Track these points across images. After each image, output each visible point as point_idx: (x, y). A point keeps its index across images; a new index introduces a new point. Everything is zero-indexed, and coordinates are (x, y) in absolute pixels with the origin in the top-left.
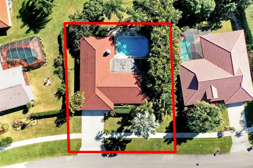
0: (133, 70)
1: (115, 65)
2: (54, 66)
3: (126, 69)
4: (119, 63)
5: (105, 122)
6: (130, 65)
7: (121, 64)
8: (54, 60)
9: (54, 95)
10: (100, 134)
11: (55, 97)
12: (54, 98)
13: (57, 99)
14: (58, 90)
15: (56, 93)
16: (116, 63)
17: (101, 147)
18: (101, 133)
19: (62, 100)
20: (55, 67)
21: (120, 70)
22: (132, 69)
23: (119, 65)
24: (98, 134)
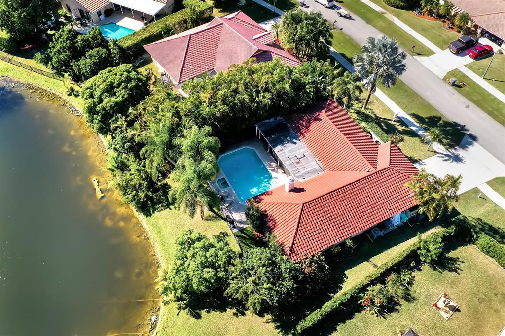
0: (294, 141)
1: (306, 171)
2: (397, 310)
3: (302, 151)
4: (298, 168)
5: (420, 158)
6: (290, 148)
7: (298, 163)
8: (384, 318)
9: (459, 274)
10: (447, 158)
11: (462, 270)
12: (466, 271)
13: (462, 265)
14: (441, 271)
15: (450, 271)
16: (302, 172)
17: (466, 149)
18: (443, 157)
19: (452, 251)
20: (398, 308)
21: (310, 159)
22: (295, 143)
23: (302, 166)
24: (450, 161)
